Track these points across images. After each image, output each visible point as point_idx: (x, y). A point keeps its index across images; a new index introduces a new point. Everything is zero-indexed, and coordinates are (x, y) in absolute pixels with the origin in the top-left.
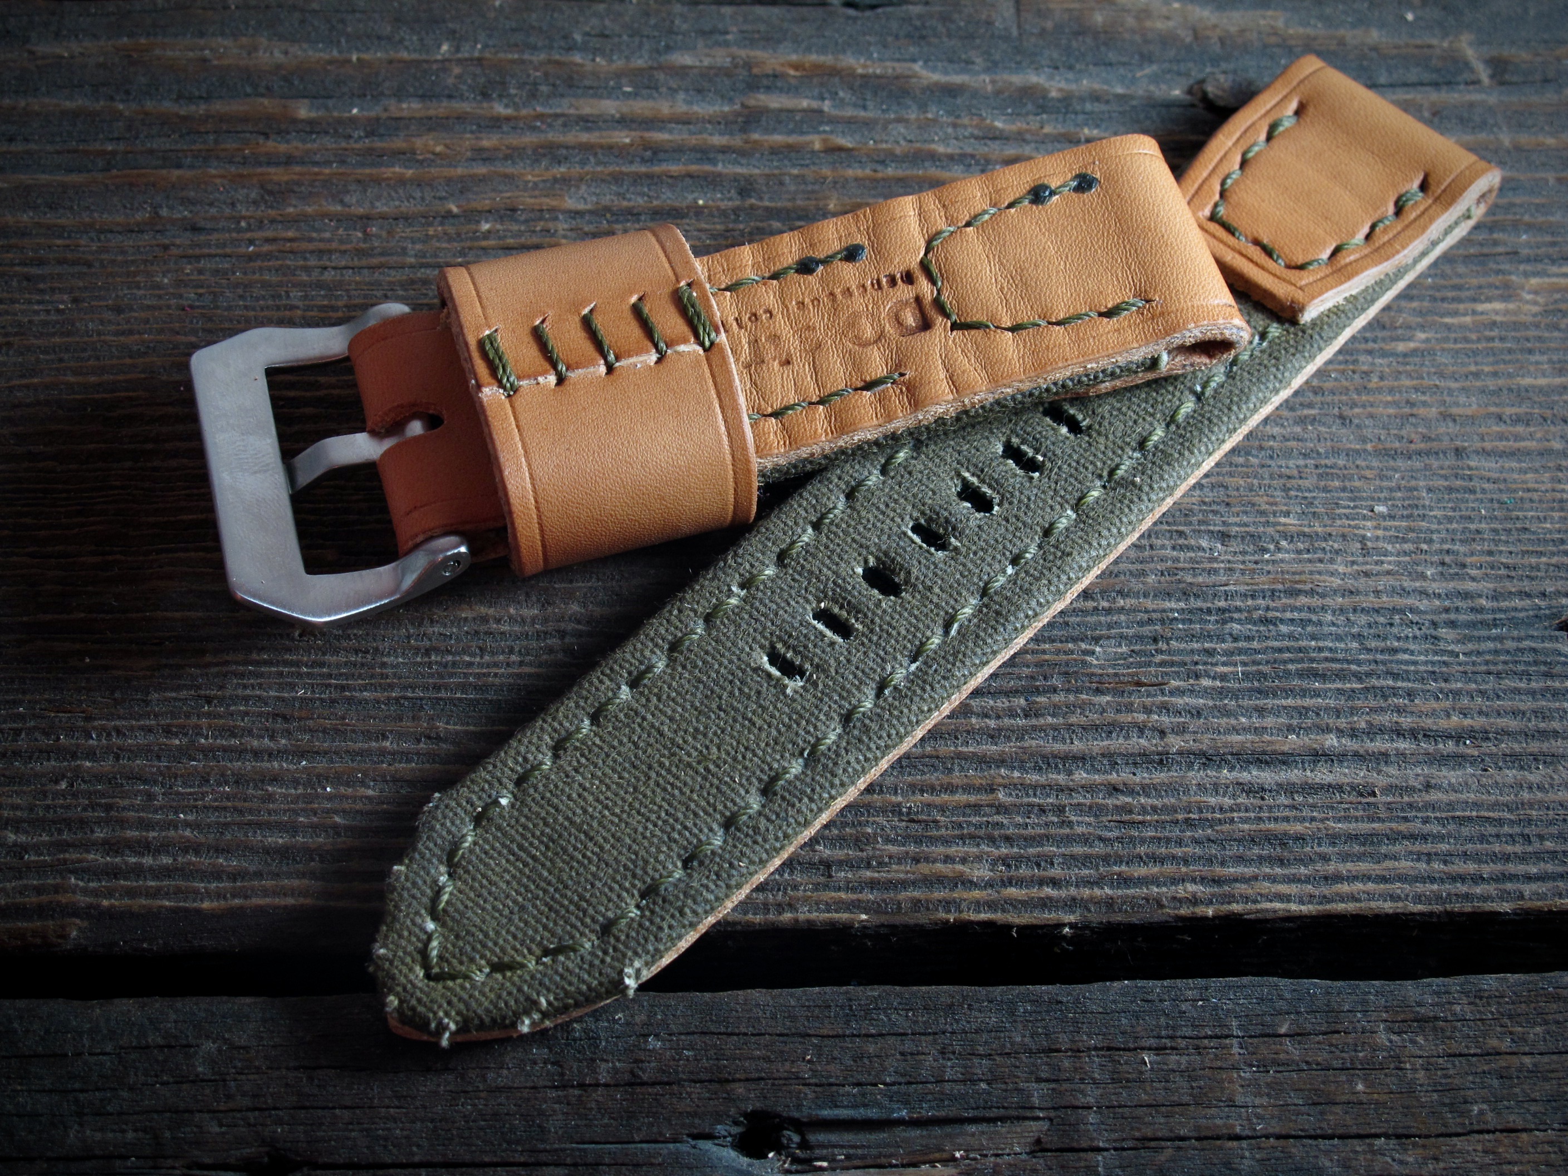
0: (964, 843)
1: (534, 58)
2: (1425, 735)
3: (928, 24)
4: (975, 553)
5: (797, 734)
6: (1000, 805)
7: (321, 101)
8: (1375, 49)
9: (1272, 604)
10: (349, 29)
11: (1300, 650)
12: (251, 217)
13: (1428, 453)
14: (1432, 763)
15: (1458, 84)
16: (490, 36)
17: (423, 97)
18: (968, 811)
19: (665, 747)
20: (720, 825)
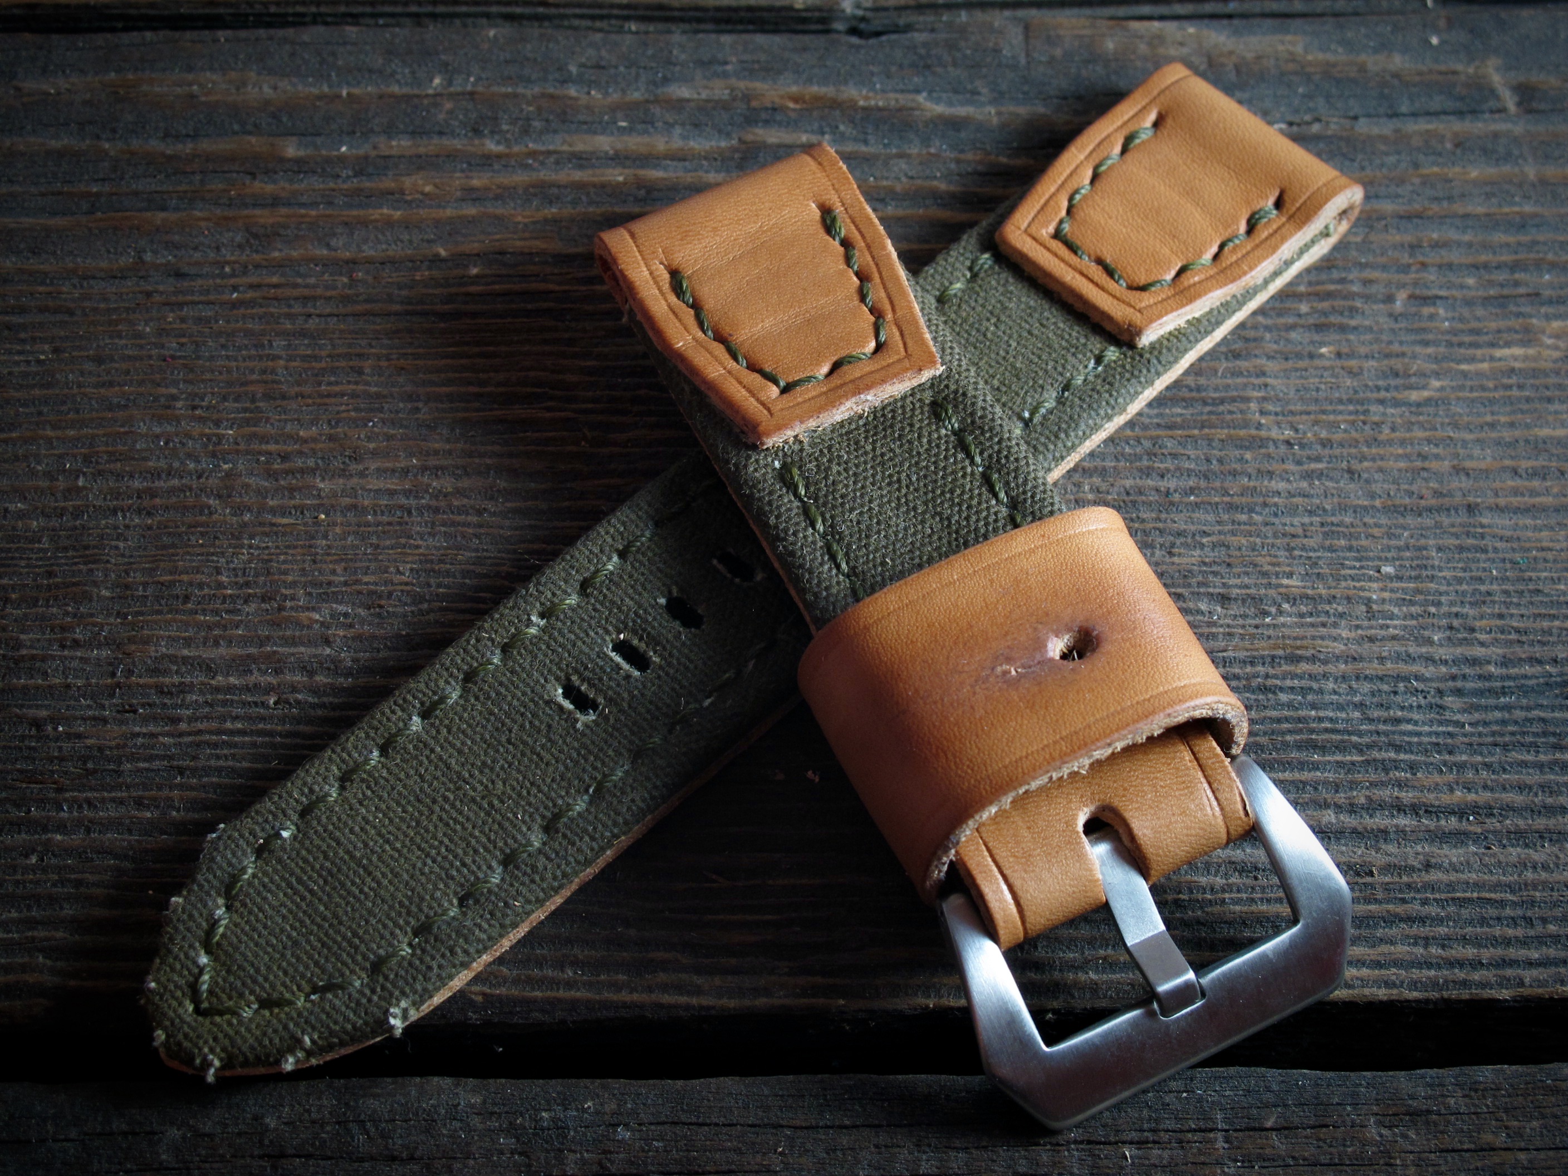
1: (528, 93)
2: (1426, 811)
3: (933, 52)
5: (584, 770)
7: (309, 138)
8: (1396, 75)
9: (1271, 671)
10: (340, 63)
11: (1299, 720)
12: (234, 262)
13: (1439, 509)
14: (1433, 841)
15: (1483, 112)
16: (483, 69)
17: (413, 134)
19: (451, 780)
20: (500, 863)
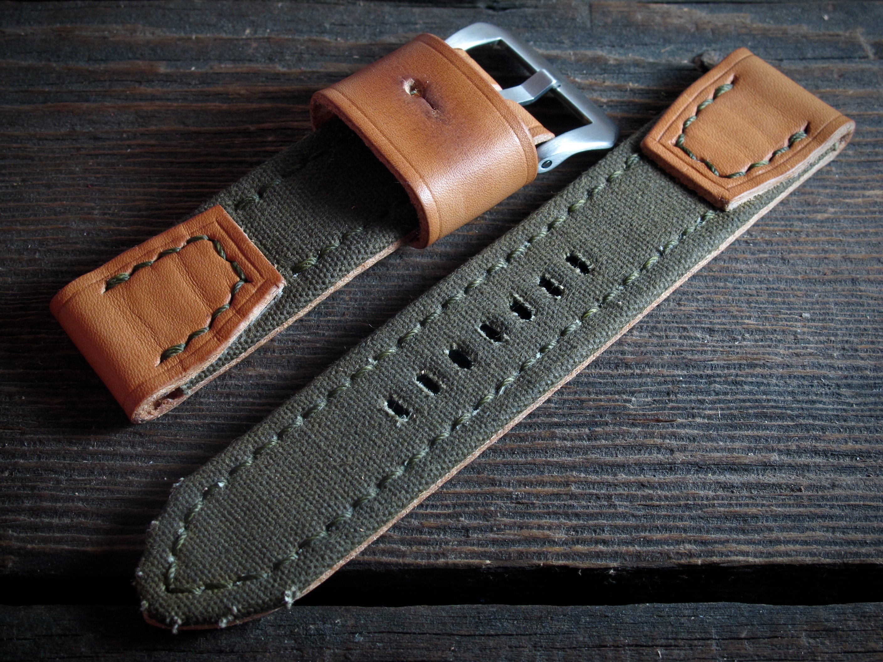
0: (550, 517)
1: (301, 38)
2: (832, 454)
3: (536, 19)
4: (518, 344)
5: (401, 451)
6: (572, 494)
7: (173, 63)
8: (805, 36)
9: (739, 373)
10: (191, 20)
11: (756, 401)
12: (129, 132)
13: (835, 281)
14: (836, 472)
15: (855, 58)
16: (275, 25)
17: (234, 61)
18: (552, 497)
19: (321, 455)
20: (351, 505)
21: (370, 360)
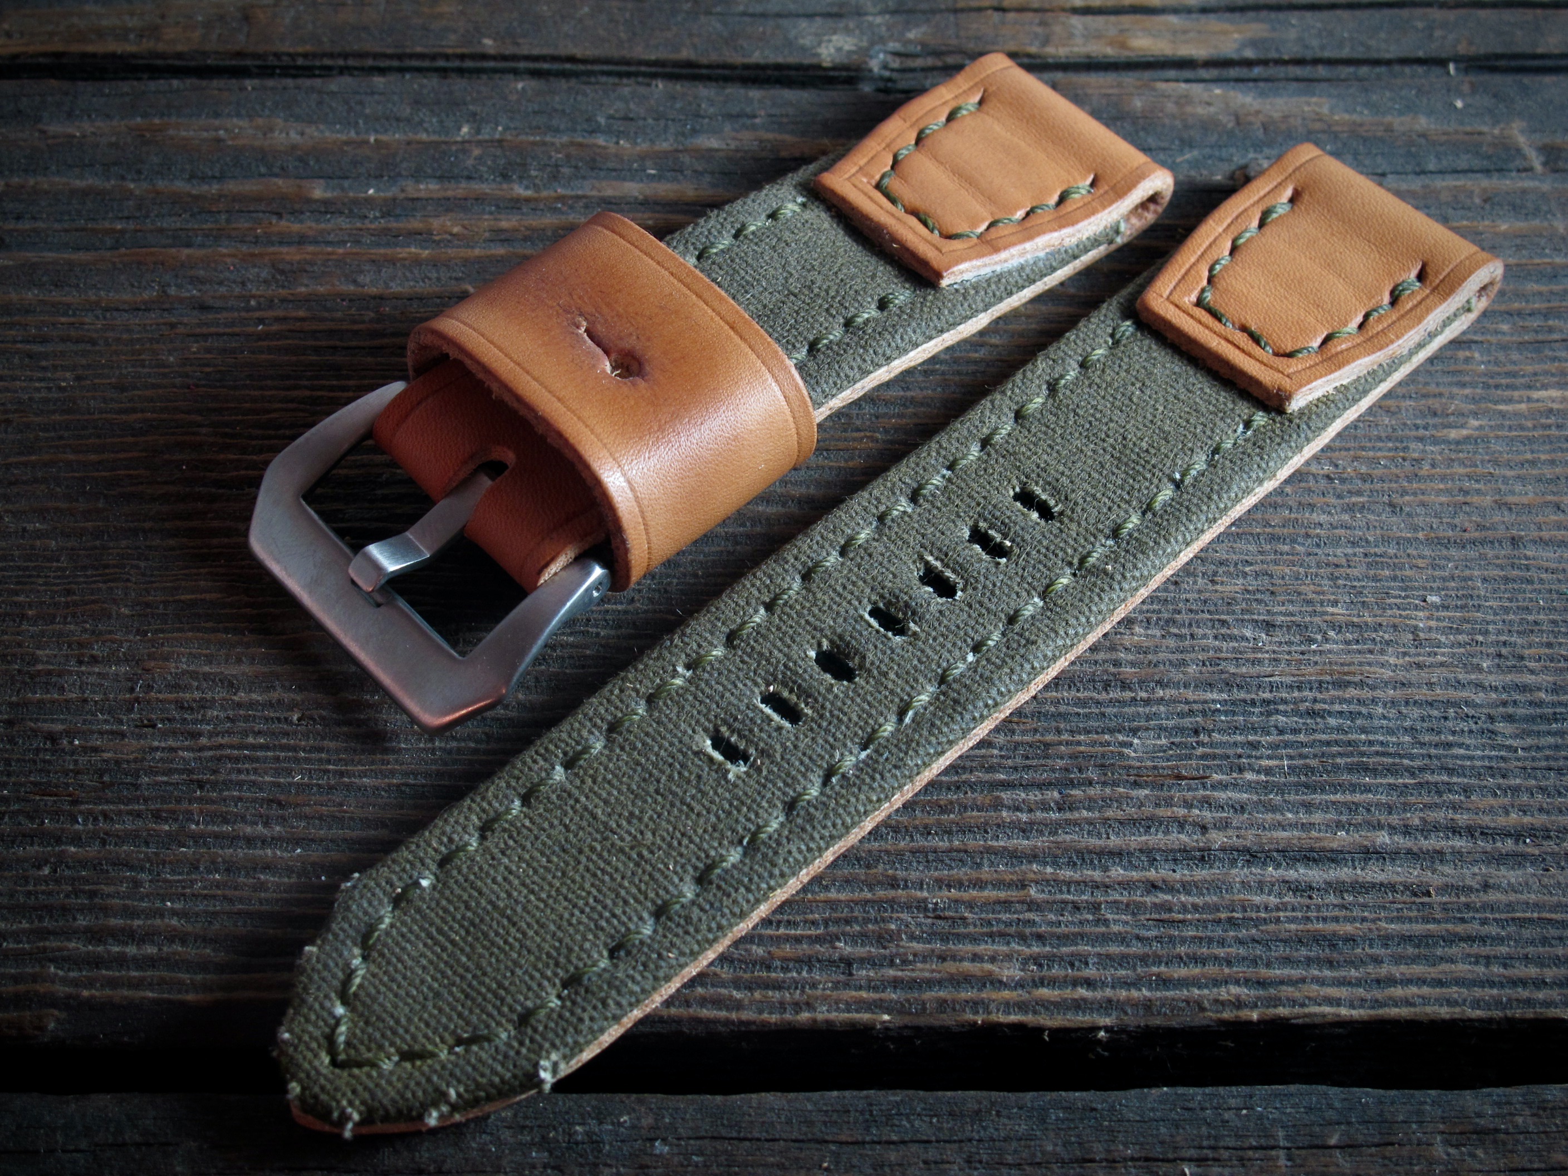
0: (993, 941)
1: (557, 141)
2: (1482, 833)
4: (935, 639)
5: (737, 821)
6: (1031, 902)
7: (336, 181)
8: (1423, 135)
9: (1319, 696)
10: (367, 111)
11: (1349, 743)
12: (260, 296)
13: (1483, 542)
14: (1490, 863)
15: (1510, 171)
16: (511, 119)
17: (441, 178)
18: (998, 908)
19: (597, 831)
20: (651, 914)
21: (680, 669)
